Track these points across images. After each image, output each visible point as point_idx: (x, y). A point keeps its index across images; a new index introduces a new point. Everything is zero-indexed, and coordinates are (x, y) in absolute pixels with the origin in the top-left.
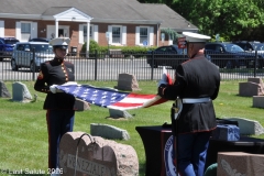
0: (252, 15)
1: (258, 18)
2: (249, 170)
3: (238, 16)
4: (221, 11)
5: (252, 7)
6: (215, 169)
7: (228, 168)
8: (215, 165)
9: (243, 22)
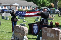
0: (48, 4)
4: (42, 3)
5: (47, 3)
6: (42, 31)
8: (42, 30)
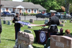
1: (59, 7)
2: (57, 39)
3: (54, 7)
4: (51, 6)
5: (57, 5)
6: (50, 39)
7: (53, 39)
9: (56, 8)
